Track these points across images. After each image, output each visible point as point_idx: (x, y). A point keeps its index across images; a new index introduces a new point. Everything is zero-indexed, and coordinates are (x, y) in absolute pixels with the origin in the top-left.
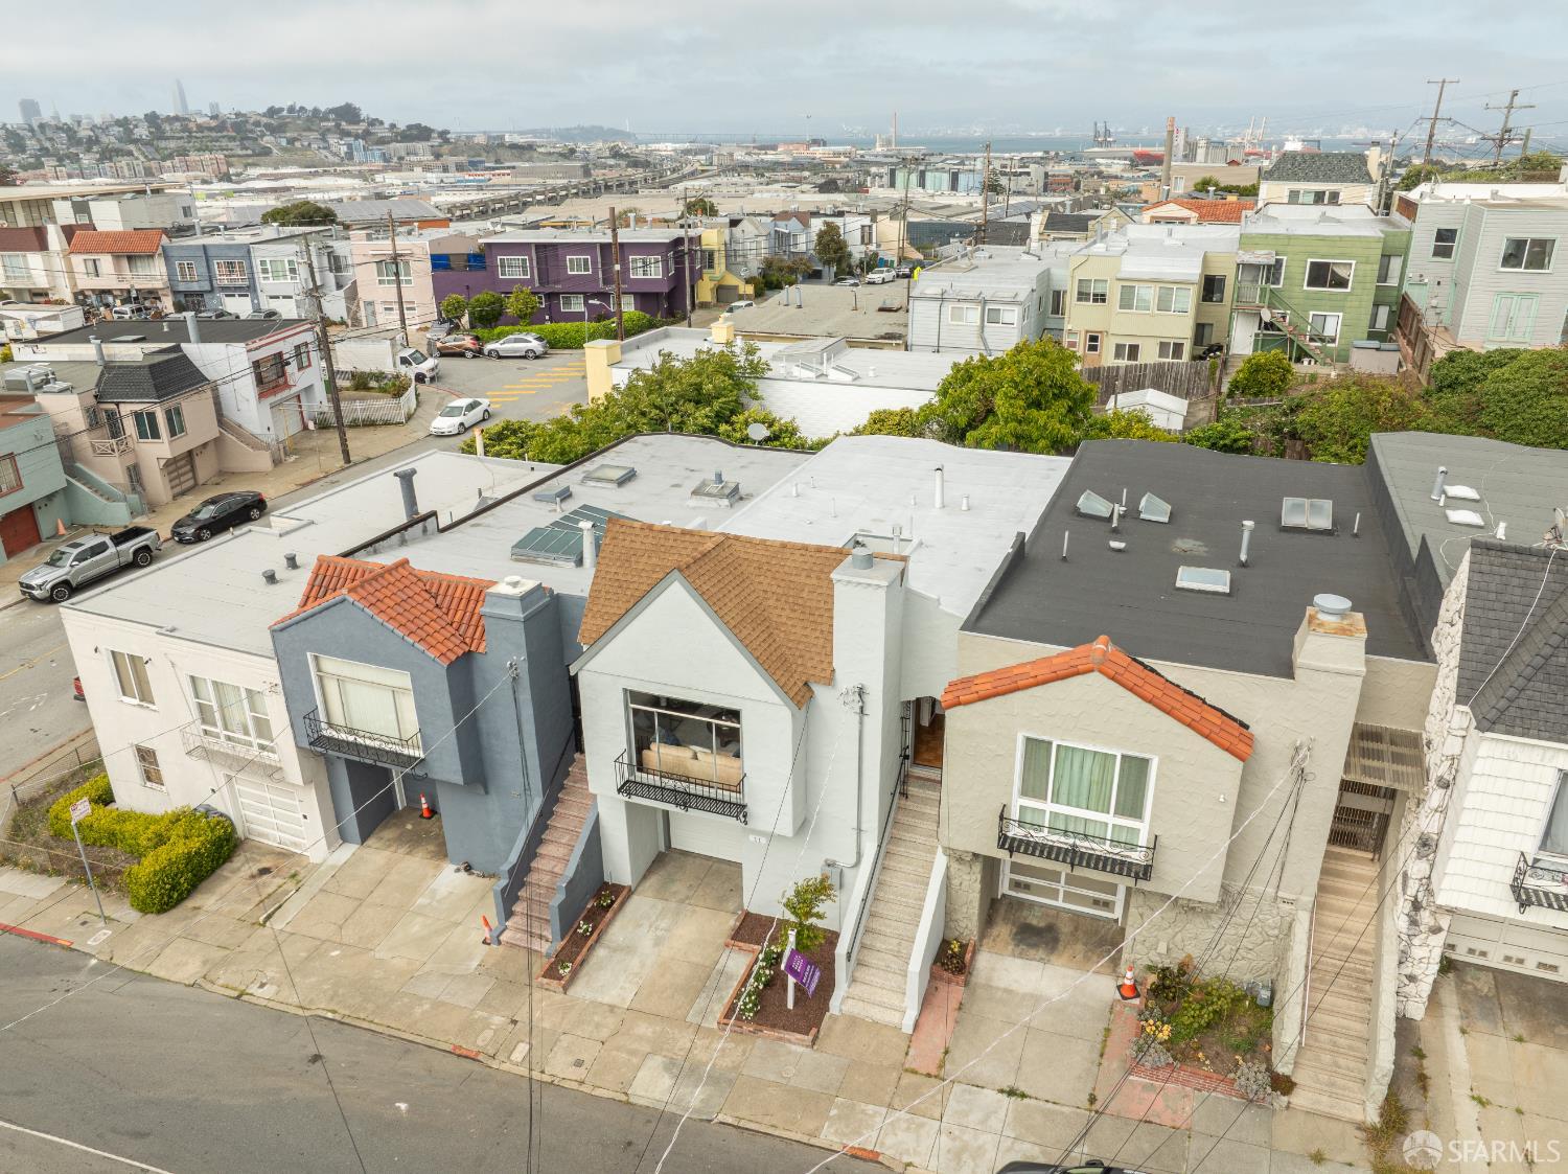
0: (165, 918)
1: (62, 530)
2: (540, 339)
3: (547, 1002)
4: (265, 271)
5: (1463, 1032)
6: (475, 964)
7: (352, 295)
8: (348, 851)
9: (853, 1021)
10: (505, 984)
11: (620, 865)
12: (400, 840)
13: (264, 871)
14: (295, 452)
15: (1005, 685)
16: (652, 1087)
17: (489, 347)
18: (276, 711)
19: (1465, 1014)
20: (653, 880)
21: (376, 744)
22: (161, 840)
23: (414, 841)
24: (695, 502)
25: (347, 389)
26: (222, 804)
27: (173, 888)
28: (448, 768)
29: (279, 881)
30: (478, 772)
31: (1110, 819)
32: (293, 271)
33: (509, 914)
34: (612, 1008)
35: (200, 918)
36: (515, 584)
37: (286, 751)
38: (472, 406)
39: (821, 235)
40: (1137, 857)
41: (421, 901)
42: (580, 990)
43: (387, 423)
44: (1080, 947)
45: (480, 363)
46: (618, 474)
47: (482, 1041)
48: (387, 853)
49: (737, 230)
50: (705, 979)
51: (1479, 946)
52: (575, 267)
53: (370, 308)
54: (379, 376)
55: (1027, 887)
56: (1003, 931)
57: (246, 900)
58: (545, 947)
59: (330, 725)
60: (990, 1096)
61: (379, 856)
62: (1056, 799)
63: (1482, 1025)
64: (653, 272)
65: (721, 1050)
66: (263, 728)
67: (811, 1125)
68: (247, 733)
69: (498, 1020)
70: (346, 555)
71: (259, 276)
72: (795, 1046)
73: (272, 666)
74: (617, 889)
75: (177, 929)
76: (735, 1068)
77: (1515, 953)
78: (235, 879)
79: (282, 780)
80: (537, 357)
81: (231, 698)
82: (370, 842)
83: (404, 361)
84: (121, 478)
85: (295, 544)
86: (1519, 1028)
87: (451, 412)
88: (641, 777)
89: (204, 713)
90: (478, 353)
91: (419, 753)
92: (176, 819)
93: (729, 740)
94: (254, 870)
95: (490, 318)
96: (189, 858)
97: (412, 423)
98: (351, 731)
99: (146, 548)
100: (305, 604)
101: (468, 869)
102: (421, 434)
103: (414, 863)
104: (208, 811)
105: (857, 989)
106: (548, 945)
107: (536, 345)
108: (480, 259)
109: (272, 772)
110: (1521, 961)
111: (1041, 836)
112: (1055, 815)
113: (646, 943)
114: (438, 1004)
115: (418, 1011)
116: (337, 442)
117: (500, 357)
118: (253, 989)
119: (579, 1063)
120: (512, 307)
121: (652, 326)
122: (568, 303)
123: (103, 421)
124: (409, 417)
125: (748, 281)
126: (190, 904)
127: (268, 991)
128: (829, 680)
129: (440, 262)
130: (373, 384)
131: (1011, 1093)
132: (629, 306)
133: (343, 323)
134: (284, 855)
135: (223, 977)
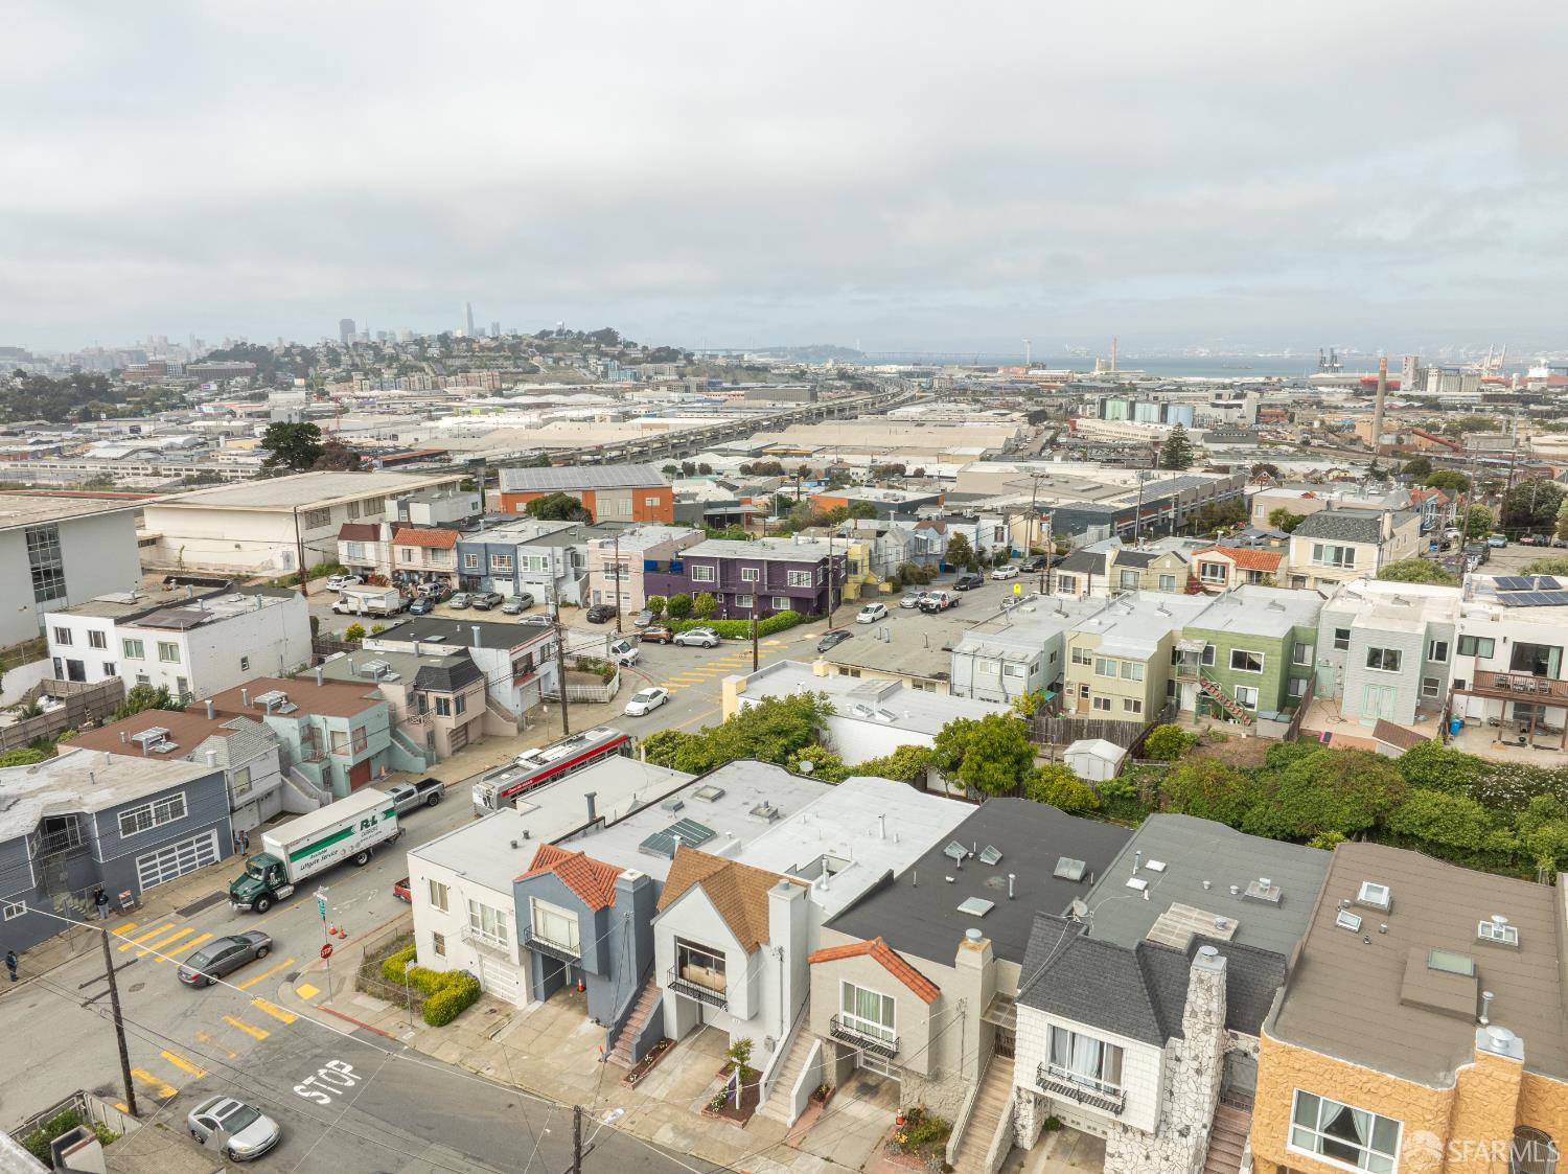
0: (441, 1030)
1: (383, 774)
2: (715, 634)
3: (622, 1092)
4: (526, 564)
5: (1048, 1158)
6: (593, 1071)
7: (585, 585)
8: (538, 1004)
9: (766, 1119)
10: (603, 1081)
11: (672, 1028)
12: (567, 1002)
13: (493, 1011)
14: (533, 722)
15: (835, 955)
16: (665, 1136)
17: (677, 637)
18: (511, 925)
19: (1054, 1150)
20: (690, 1040)
21: (558, 948)
22: (442, 987)
23: (572, 1004)
24: (751, 818)
25: (573, 669)
26: (475, 971)
27: (447, 1014)
28: (591, 965)
29: (499, 1017)
30: (606, 969)
31: (880, 1026)
32: (545, 565)
33: (613, 1047)
34: (654, 1099)
35: (460, 1032)
36: (632, 874)
37: (513, 946)
38: (655, 695)
39: (952, 543)
40: (893, 1048)
41: (571, 1036)
42: (641, 1089)
43: (596, 702)
44: (887, 1097)
45: (670, 649)
46: (713, 793)
47: (589, 1107)
48: (557, 1008)
49: (881, 541)
50: (703, 1089)
51: (1076, 1119)
52: (748, 576)
53: (597, 596)
54: (597, 662)
55: (871, 1064)
56: (853, 1085)
57: (483, 1025)
58: (627, 1066)
59: (537, 935)
60: (817, 1159)
61: (553, 1009)
62: (859, 1014)
63: (1059, 1156)
64: (804, 582)
65: (702, 1125)
66: (502, 932)
67: (730, 1161)
68: (493, 933)
69: (600, 1098)
70: (553, 844)
71: (521, 568)
72: (734, 1126)
73: (511, 901)
74: (669, 1041)
75: (447, 1036)
76: (704, 1133)
77: (1093, 1125)
78: (477, 1013)
79: (509, 961)
80: (711, 647)
81: (488, 915)
82: (550, 1001)
83: (615, 651)
84: (423, 739)
85: (531, 823)
86: (1075, 1160)
87: (640, 699)
88: (682, 981)
89: (473, 919)
90: (669, 642)
91: (578, 955)
92: (451, 975)
93: (721, 968)
94: (487, 1010)
95: (683, 611)
96: (456, 998)
97: (614, 702)
98: (547, 940)
99: (436, 794)
100: (531, 870)
101: (598, 1022)
102: (619, 713)
103: (570, 1015)
104: (467, 973)
105: (770, 1103)
106: (629, 1065)
107: (711, 639)
108: (678, 567)
109: (504, 957)
110: (1095, 1129)
111: (853, 1033)
112: (858, 1022)
113: (678, 1071)
114: (570, 1088)
115: (562, 1090)
116: (560, 716)
117: (684, 645)
118: (484, 1070)
119: (633, 1123)
120: (698, 604)
121: (801, 622)
122: (740, 601)
123: (417, 701)
124: (612, 698)
125: (887, 580)
126: (454, 1024)
127: (490, 1073)
128: (768, 942)
129: (651, 566)
130: (591, 666)
131: (827, 1159)
132: (785, 605)
133: (576, 605)
134: (503, 1003)
135: (470, 1063)
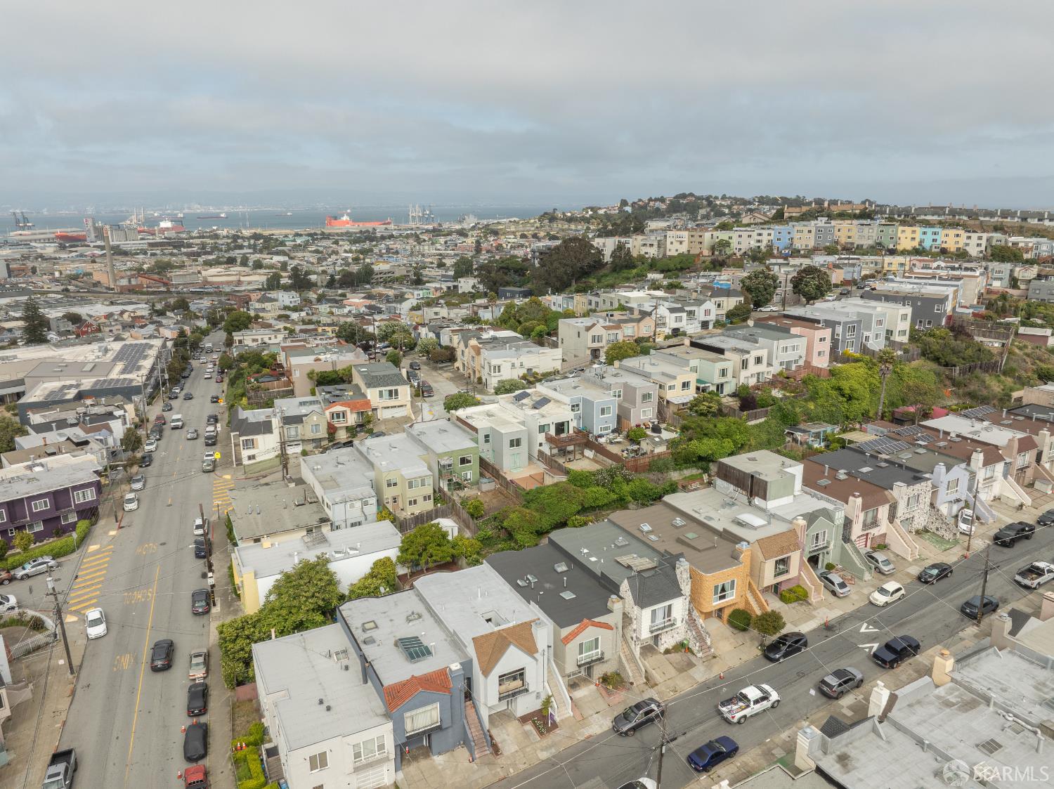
9: (562, 720)
10: (488, 765)
15: (574, 635)
16: (544, 755)
17: (18, 573)
18: (388, 738)
28: (447, 723)
31: (594, 652)
33: (472, 752)
34: (517, 751)
36: (456, 666)
37: (390, 750)
38: (101, 615)
40: (599, 656)
41: (439, 768)
46: (372, 624)
47: (502, 775)
50: (526, 734)
52: (38, 507)
59: (407, 733)
60: (595, 715)
61: (410, 768)
62: (585, 653)
64: (89, 497)
66: (381, 747)
68: (374, 752)
69: (499, 770)
76: (553, 742)
79: (387, 761)
81: (370, 744)
87: (95, 623)
89: (356, 755)
90: (14, 579)
91: (438, 724)
93: (522, 676)
98: (414, 731)
102: (84, 642)
103: (423, 763)
105: (560, 715)
106: (488, 751)
109: (382, 761)
111: (583, 662)
112: (586, 656)
114: (481, 778)
115: (480, 781)
119: (525, 763)
121: (92, 526)
122: (32, 528)
124: (55, 635)
128: (537, 651)
131: (597, 713)
